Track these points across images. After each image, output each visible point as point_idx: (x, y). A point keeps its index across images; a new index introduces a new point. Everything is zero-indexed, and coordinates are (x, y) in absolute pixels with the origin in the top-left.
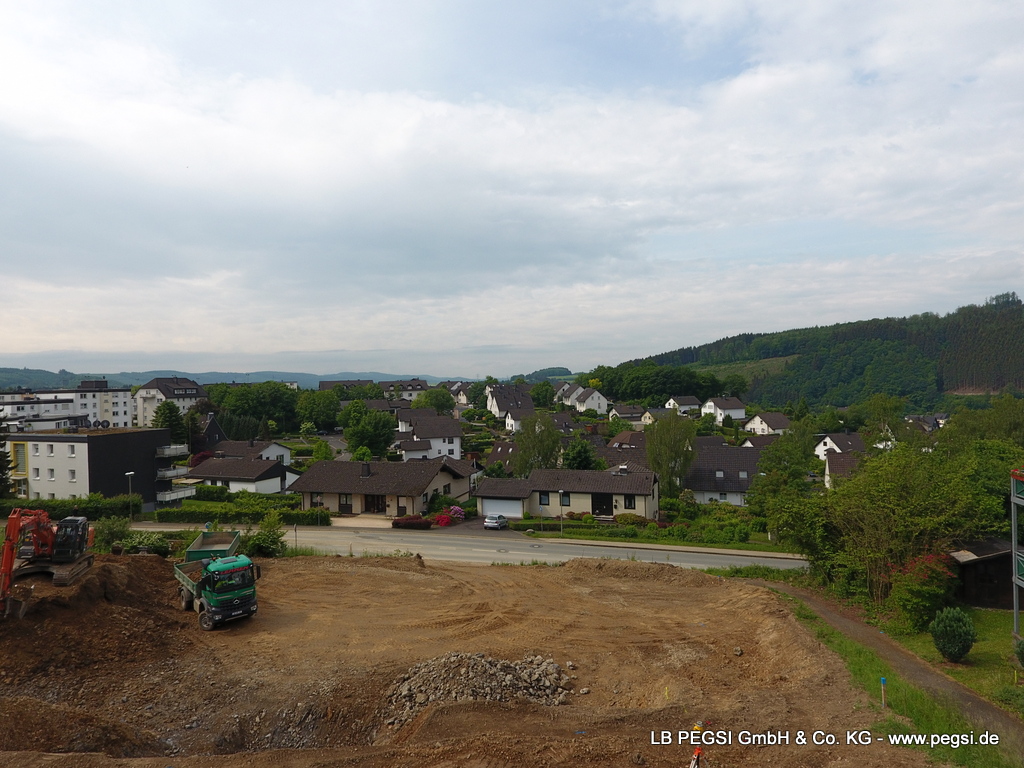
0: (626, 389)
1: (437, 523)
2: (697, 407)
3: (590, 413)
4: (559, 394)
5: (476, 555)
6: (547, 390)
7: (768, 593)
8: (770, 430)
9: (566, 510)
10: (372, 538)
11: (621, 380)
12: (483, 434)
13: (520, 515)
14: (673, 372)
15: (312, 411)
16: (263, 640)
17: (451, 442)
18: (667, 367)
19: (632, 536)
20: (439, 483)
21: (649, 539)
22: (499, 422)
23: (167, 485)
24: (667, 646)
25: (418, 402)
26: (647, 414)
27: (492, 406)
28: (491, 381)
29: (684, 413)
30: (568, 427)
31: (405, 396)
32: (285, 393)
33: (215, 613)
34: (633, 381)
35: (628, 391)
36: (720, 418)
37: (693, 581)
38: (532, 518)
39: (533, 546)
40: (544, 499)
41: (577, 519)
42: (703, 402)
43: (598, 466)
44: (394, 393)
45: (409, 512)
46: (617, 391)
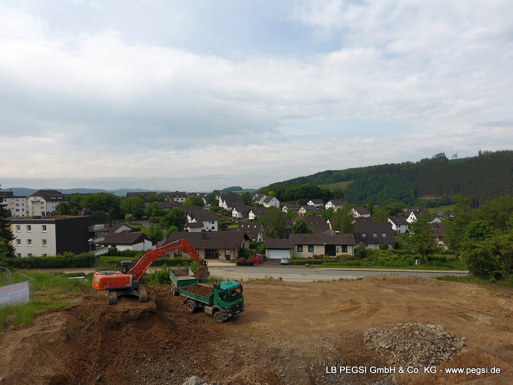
0: (287, 196)
2: (322, 204)
4: (253, 199)
6: (248, 197)
8: (359, 215)
9: (311, 255)
10: (232, 271)
11: (284, 191)
14: (310, 187)
17: (213, 223)
18: (307, 185)
25: (186, 203)
26: (302, 208)
28: (216, 193)
29: (317, 207)
31: (175, 200)
32: (114, 199)
33: (229, 313)
34: (290, 192)
36: (335, 210)
37: (436, 284)
39: (316, 272)
40: (300, 249)
41: (319, 258)
42: (326, 202)
43: (310, 232)
44: (169, 199)
45: (232, 258)
46: (282, 197)
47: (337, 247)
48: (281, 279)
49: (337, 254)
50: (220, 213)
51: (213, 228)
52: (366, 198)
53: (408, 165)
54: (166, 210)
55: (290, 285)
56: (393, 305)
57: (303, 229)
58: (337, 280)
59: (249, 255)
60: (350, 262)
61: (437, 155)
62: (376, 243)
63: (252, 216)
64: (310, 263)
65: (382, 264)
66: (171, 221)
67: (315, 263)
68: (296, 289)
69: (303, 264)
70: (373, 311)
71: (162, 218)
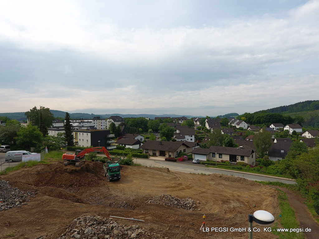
0: (255, 121)
1: (179, 160)
2: (282, 127)
3: (241, 129)
4: (230, 122)
5: (188, 170)
6: (226, 121)
7: (275, 190)
8: (312, 137)
9: (221, 159)
10: (158, 163)
11: (253, 117)
12: (203, 134)
13: (205, 160)
14: (273, 115)
15: (152, 126)
16: (121, 185)
17: (191, 136)
18: (271, 113)
19: (240, 169)
20: (182, 148)
21: (246, 171)
22: (208, 131)
23: (109, 145)
24: (231, 201)
25: (183, 124)
26: (261, 129)
27: (207, 126)
28: (207, 118)
29: (277, 129)
30: (231, 133)
31: (180, 122)
32: (144, 121)
33: (110, 177)
34: (257, 118)
35: (256, 121)
36: (291, 132)
37: (250, 184)
38: (209, 161)
40: (214, 155)
41: (224, 162)
42: (285, 126)
44: (176, 121)
45: (172, 157)
46: (252, 121)
47: (237, 157)
48: (168, 169)
49: (237, 161)
50: (203, 131)
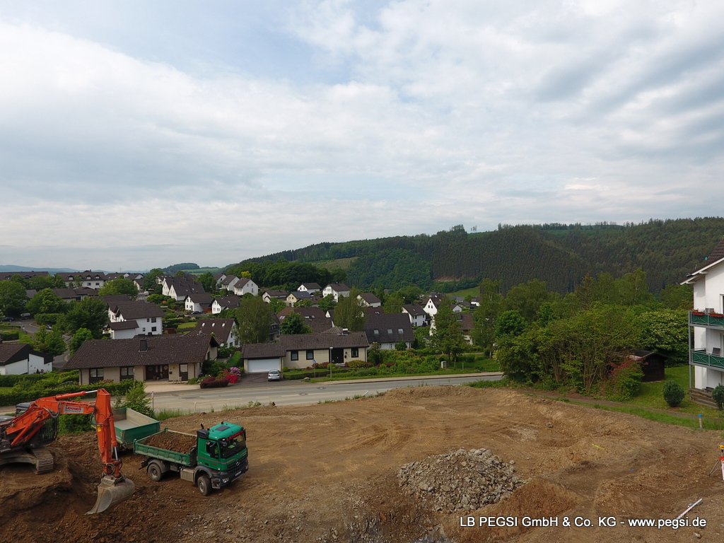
0: (268, 279)
2: (319, 290)
3: (247, 295)
4: (219, 282)
6: (211, 280)
8: (367, 304)
9: (310, 363)
10: (194, 398)
11: (264, 272)
13: (279, 369)
14: (302, 266)
17: (153, 321)
26: (291, 296)
29: (312, 294)
34: (273, 273)
35: (270, 280)
36: (336, 298)
38: (291, 370)
39: (319, 388)
40: (295, 356)
41: (322, 368)
42: (323, 287)
43: (305, 331)
44: (74, 283)
45: (191, 376)
46: (262, 280)
47: (345, 351)
48: (274, 404)
49: (345, 360)
50: (165, 305)
51: (154, 329)
52: (373, 280)
53: (423, 238)
54: (69, 301)
55: (287, 413)
56: (427, 427)
57: (296, 328)
58: (351, 398)
59: (219, 370)
60: (363, 370)
61: (455, 227)
62: (391, 342)
63: (216, 308)
64: (311, 376)
65: (404, 371)
66: (79, 321)
67: (318, 375)
68: (298, 418)
69: (300, 378)
70: (405, 438)
71: (62, 316)
